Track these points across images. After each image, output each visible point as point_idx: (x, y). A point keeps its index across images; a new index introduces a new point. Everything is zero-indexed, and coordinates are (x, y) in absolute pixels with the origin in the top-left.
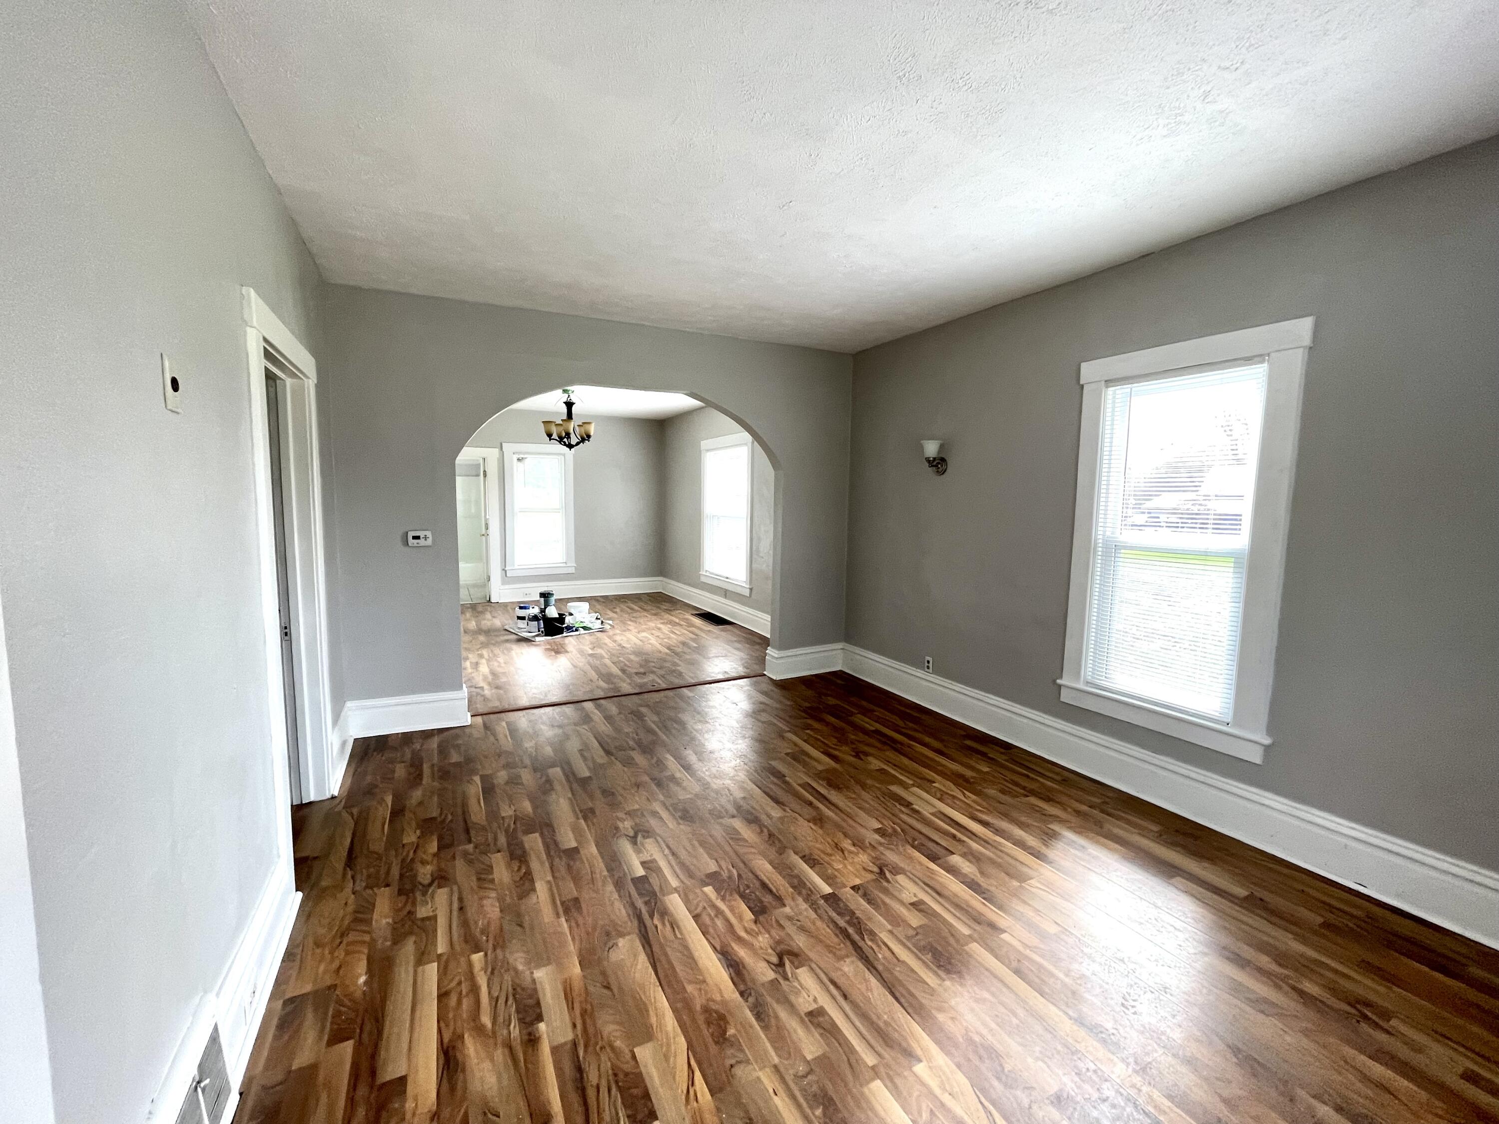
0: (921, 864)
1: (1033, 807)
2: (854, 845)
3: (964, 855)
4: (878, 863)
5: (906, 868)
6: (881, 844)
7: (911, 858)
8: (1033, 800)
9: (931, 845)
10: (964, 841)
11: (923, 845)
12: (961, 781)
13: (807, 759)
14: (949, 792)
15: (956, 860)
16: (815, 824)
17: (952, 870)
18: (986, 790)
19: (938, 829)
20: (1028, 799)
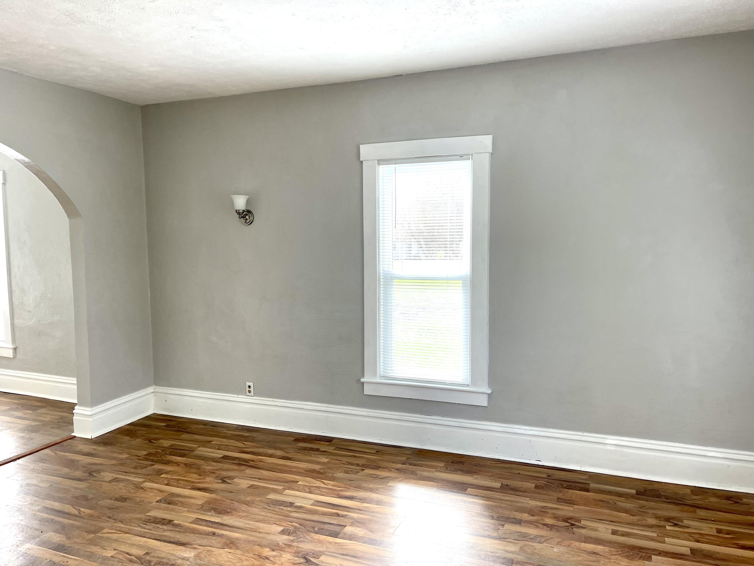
0: (330, 543)
1: (371, 476)
2: (273, 550)
3: (352, 525)
4: (300, 555)
5: (321, 549)
6: (292, 541)
7: (320, 542)
8: (367, 471)
9: (326, 526)
10: (346, 515)
11: (322, 529)
12: (314, 474)
13: (181, 499)
14: (312, 485)
15: (349, 529)
16: (230, 548)
17: (351, 537)
18: (335, 475)
19: (324, 514)
20: (364, 471)
